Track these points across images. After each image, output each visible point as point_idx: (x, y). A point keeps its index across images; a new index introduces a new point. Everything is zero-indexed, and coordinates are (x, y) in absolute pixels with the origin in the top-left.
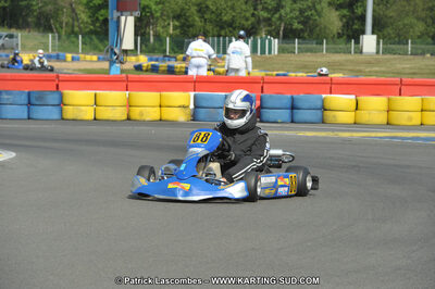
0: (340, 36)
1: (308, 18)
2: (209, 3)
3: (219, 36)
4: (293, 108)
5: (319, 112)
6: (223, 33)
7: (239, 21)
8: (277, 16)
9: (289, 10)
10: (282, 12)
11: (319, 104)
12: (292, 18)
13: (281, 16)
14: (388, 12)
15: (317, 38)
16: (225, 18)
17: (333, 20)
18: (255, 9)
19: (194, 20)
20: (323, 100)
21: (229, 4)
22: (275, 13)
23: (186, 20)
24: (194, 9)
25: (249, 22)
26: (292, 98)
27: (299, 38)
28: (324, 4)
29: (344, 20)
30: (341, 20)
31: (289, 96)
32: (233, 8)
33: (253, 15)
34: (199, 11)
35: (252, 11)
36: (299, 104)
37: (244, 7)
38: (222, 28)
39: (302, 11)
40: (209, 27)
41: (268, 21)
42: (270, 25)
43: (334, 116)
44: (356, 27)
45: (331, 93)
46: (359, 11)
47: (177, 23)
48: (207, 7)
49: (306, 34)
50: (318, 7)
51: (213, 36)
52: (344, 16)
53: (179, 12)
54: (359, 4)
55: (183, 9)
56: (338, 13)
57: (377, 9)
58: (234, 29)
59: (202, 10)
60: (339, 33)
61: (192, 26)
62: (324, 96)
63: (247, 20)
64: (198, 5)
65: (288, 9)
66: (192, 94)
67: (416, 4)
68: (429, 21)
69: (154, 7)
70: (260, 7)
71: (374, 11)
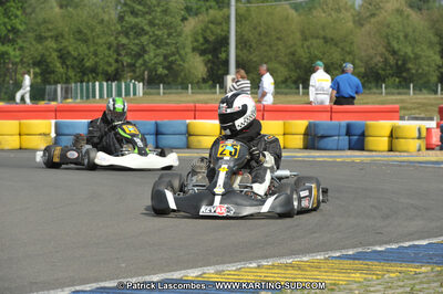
0: (204, 81)
1: (172, 63)
2: (70, 49)
3: (82, 82)
4: (158, 133)
5: (184, 138)
6: (86, 79)
7: (102, 67)
8: (140, 61)
9: (152, 56)
10: (146, 57)
11: (183, 129)
12: (156, 63)
13: (145, 61)
14: (251, 57)
15: (182, 83)
16: (88, 64)
17: (197, 65)
18: (119, 55)
19: (55, 66)
20: (188, 126)
21: (92, 49)
22: (139, 58)
23: (47, 66)
24: (55, 55)
25: (113, 68)
26: (157, 124)
27: (164, 83)
28: (188, 50)
29: (209, 65)
30: (206, 65)
31: (153, 121)
32: (96, 54)
33: (117, 61)
34: (60, 57)
35: (115, 56)
36: (163, 130)
37: (107, 52)
38: (84, 74)
39: (166, 57)
40: (71, 73)
41: (131, 66)
42: (134, 71)
43: (199, 141)
44: (220, 72)
45: (195, 118)
46: (223, 56)
47: (37, 70)
48: (69, 53)
49: (170, 79)
50: (182, 52)
51: (76, 83)
52: (209, 61)
53: (39, 58)
54: (223, 49)
55: (43, 56)
56: (202, 58)
57: (240, 53)
58: (97, 75)
59: (63, 56)
60: (203, 79)
61: (53, 72)
62: (188, 121)
63: (111, 65)
64: (60, 51)
65: (152, 54)
66: (53, 122)
67: (278, 50)
68: (292, 65)
69: (12, 53)
70: (123, 53)
71: (237, 56)
